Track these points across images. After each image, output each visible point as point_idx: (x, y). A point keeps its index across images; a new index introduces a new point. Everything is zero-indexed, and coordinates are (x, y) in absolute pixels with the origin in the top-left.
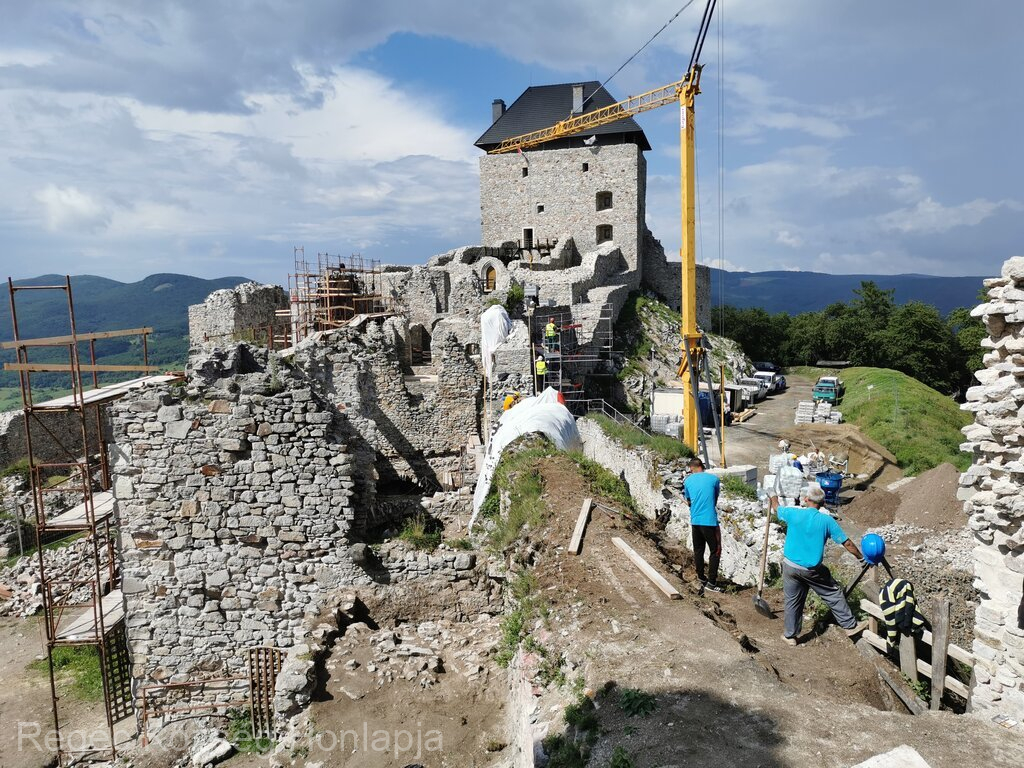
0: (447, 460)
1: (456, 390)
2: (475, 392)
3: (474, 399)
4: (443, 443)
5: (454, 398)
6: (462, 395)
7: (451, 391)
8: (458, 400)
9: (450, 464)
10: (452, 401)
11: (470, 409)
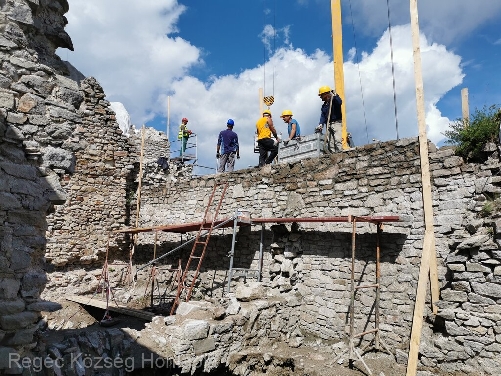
0: (73, 275)
1: (99, 164)
2: (126, 170)
3: (123, 181)
4: (68, 245)
5: (95, 176)
6: (106, 173)
7: (90, 165)
8: (100, 179)
9: (78, 283)
10: (92, 180)
11: (117, 195)
